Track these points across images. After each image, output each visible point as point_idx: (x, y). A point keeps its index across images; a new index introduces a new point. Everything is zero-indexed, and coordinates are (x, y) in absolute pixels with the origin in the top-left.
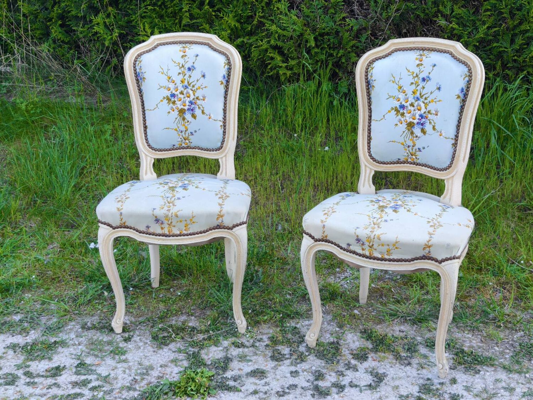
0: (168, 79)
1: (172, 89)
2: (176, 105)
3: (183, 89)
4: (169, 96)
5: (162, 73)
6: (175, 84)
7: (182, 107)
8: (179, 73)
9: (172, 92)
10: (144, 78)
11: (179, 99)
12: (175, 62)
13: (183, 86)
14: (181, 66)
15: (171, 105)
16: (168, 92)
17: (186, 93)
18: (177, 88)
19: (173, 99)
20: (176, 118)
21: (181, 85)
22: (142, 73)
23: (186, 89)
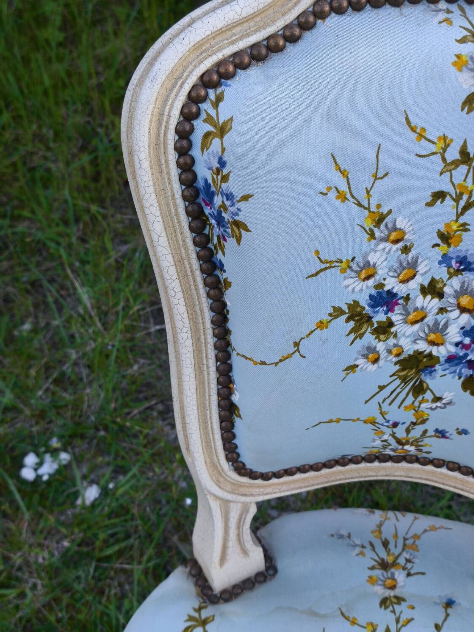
0: (369, 224)
1: (381, 272)
2: (392, 341)
3: (441, 273)
4: (364, 301)
5: (342, 197)
6: (406, 250)
7: (422, 346)
8: (439, 196)
9: (380, 286)
10: (237, 224)
11: (411, 317)
12: (421, 136)
13: (445, 260)
14: (453, 154)
15: (369, 338)
16: (358, 285)
17: (458, 295)
18: (413, 265)
19: (380, 317)
20: (381, 388)
21: (438, 254)
22: (229, 196)
23: (458, 272)
